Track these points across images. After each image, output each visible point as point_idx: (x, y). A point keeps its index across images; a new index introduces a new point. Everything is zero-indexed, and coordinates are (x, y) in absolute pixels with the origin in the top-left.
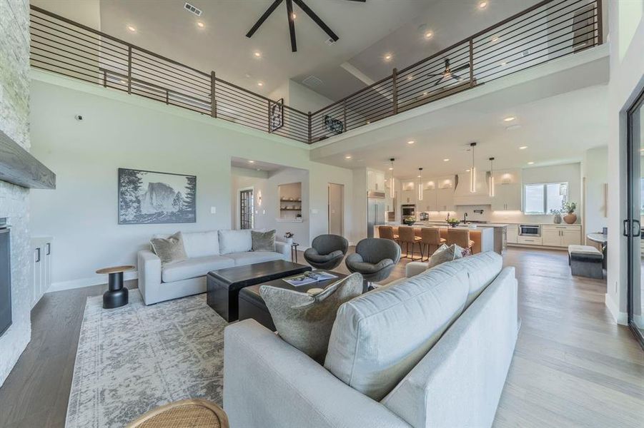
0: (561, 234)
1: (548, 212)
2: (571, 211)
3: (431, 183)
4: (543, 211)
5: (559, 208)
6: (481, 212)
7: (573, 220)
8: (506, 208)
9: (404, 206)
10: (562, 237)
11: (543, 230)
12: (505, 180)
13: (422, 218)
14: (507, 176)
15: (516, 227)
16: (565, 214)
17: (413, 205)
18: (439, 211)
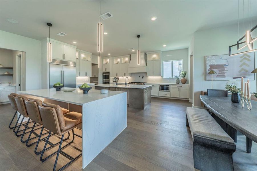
0: (180, 90)
1: (174, 77)
2: (184, 77)
3: (119, 60)
4: (171, 77)
5: (178, 75)
6: (143, 77)
7: (185, 82)
8: (154, 75)
9: (103, 73)
10: (180, 92)
11: (171, 88)
12: (154, 58)
13: (114, 80)
14: (155, 56)
15: (158, 86)
16: (181, 78)
17: (109, 73)
18: (123, 76)
